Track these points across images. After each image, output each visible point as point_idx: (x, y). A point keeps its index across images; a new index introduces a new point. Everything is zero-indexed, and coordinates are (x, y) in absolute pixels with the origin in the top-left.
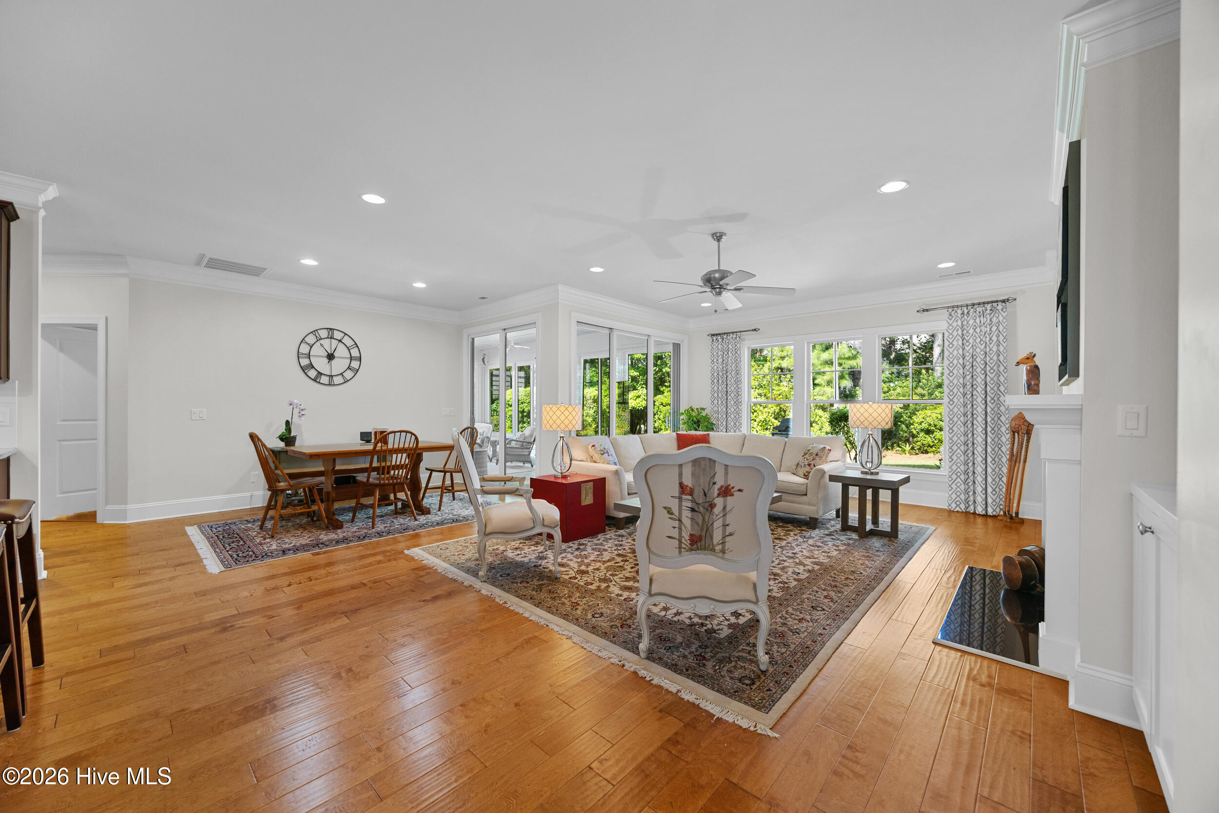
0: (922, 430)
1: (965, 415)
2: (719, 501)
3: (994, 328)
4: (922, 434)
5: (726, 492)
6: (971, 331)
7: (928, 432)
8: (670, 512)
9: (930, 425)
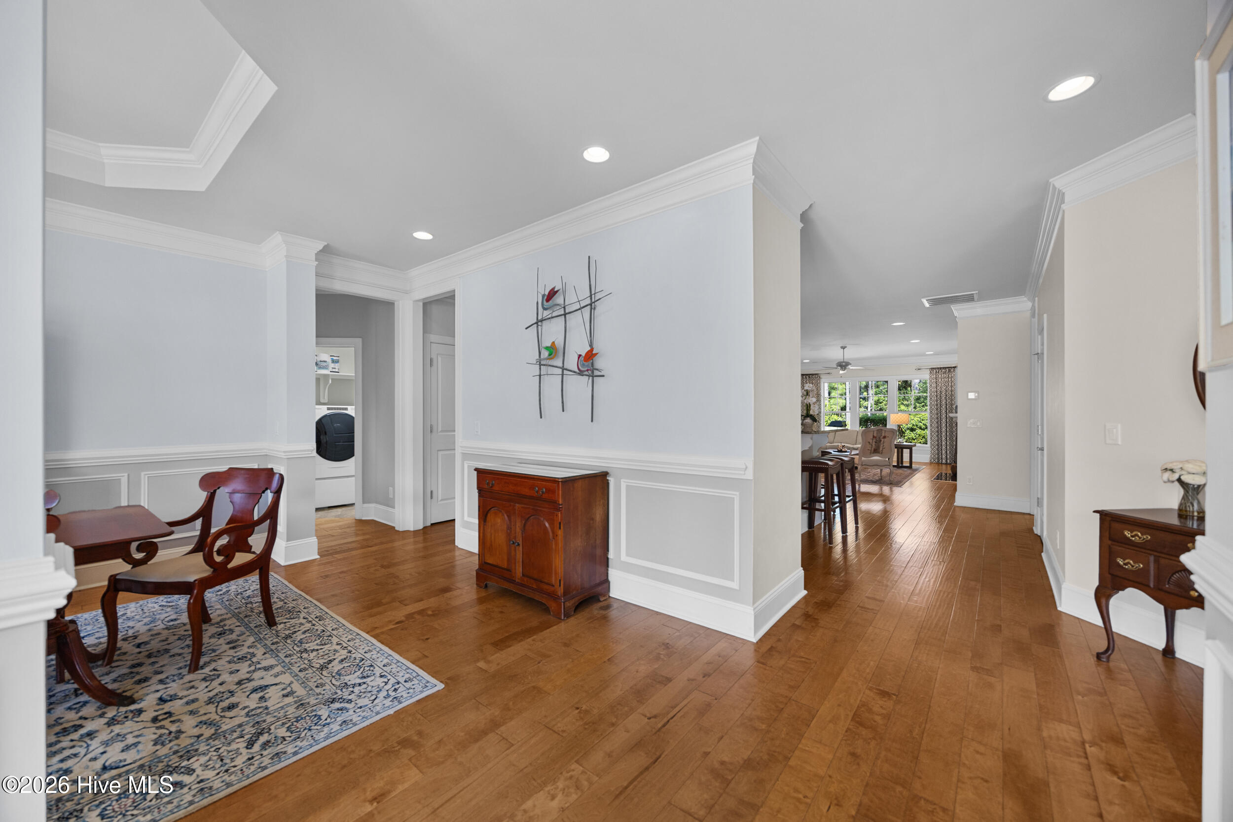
0: (908, 429)
1: (937, 418)
2: (883, 440)
3: (950, 380)
4: (908, 431)
5: (885, 437)
6: (940, 380)
7: (912, 430)
8: (869, 443)
9: (913, 425)
